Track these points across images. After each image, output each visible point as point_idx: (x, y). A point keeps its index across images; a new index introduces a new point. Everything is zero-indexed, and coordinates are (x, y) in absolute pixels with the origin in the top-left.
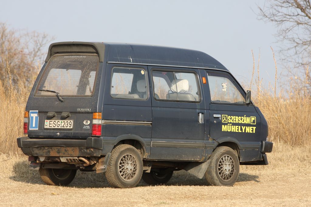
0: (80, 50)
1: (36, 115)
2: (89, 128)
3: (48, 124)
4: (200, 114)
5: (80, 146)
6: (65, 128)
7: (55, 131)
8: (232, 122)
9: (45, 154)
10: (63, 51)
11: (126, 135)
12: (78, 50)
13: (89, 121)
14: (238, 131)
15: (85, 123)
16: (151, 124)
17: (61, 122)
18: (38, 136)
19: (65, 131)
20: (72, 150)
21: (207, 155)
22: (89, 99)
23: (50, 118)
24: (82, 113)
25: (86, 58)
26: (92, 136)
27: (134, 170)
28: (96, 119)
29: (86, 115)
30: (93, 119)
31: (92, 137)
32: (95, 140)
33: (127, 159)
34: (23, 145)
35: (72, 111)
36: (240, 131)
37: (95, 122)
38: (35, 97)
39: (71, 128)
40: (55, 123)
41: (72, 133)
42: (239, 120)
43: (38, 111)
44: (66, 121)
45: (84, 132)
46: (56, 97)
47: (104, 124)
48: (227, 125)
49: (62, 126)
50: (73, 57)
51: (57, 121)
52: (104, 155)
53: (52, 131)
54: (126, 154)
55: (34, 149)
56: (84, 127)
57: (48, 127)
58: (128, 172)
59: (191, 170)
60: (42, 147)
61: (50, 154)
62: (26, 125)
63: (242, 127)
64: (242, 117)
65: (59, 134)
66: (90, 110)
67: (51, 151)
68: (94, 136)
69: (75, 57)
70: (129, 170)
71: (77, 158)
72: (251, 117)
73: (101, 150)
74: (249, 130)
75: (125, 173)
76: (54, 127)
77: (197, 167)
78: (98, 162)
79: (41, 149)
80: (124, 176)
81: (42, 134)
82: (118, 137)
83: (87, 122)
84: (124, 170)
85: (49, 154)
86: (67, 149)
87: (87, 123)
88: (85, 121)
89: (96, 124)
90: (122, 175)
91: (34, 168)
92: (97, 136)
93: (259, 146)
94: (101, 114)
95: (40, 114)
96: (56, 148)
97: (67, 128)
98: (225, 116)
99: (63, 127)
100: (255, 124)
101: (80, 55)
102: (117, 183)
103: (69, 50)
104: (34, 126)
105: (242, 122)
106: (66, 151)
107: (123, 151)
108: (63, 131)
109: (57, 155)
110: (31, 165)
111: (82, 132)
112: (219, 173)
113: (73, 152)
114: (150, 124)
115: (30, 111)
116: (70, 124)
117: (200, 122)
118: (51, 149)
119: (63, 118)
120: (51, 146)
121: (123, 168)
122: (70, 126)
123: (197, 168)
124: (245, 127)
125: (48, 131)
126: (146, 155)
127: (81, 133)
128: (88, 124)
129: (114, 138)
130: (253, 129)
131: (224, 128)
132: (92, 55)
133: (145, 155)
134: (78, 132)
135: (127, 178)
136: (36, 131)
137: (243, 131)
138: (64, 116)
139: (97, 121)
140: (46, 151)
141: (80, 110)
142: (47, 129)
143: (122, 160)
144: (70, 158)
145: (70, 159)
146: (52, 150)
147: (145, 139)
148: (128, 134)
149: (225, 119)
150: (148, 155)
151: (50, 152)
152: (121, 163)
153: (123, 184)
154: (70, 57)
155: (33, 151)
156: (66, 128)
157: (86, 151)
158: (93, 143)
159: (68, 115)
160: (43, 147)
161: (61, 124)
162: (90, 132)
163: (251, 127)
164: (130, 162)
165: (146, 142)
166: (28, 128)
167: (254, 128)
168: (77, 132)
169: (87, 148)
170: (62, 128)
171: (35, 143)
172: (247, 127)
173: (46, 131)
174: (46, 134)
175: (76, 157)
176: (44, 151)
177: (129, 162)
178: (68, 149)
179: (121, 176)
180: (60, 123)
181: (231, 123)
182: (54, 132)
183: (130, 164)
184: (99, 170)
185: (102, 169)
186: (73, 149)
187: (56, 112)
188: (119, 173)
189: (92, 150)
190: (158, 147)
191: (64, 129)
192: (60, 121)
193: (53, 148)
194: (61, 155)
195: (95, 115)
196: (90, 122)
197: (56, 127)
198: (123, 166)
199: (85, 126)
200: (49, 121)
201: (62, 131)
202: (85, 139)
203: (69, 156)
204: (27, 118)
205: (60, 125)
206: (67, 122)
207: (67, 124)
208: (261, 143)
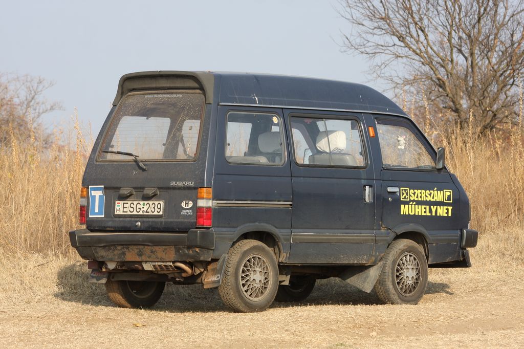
0: (172, 85)
1: (100, 193)
2: (191, 214)
3: (121, 208)
4: (367, 188)
5: (176, 244)
6: (151, 213)
7: (133, 219)
8: (416, 199)
9: (116, 257)
10: (144, 86)
11: (251, 224)
12: (168, 85)
13: (191, 202)
14: (425, 214)
15: (183, 205)
16: (291, 205)
17: (144, 204)
18: (104, 227)
19: (150, 220)
20: (163, 251)
21: (378, 254)
22: (191, 166)
23: (123, 198)
24: (179, 188)
25: (182, 98)
26: (197, 226)
27: (265, 281)
28: (203, 198)
29: (186, 192)
30: (198, 198)
31: (197, 228)
32: (202, 233)
33: (254, 264)
34: (80, 242)
35: (161, 186)
36: (428, 214)
37: (202, 203)
38: (97, 163)
39: (161, 213)
40: (132, 205)
41: (161, 222)
42: (426, 196)
43: (103, 186)
44: (151, 203)
45: (182, 220)
46: (134, 163)
47: (217, 207)
48: (409, 205)
50: (159, 96)
51: (135, 203)
52: (217, 258)
53: (128, 219)
54: (252, 257)
55: (99, 250)
56: (183, 213)
57: (121, 213)
58: (255, 285)
59: (351, 278)
60: (112, 245)
61: (126, 257)
62: (84, 211)
63: (432, 207)
64: (432, 191)
65: (139, 224)
66: (191, 183)
67: (127, 253)
69: (164, 96)
70: (258, 282)
71: (171, 264)
72: (445, 190)
73: (211, 250)
74: (442, 211)
75: (251, 287)
76: (131, 212)
77: (361, 273)
78: (206, 269)
79: (110, 249)
80: (249, 293)
81: (110, 224)
82: (238, 228)
83: (188, 204)
84: (249, 283)
85: (124, 257)
86: (154, 250)
87: (186, 205)
88: (185, 202)
89: (204, 208)
90: (246, 291)
91: (98, 280)
92: (205, 226)
93: (456, 238)
94: (211, 190)
95: (107, 191)
96: (136, 247)
97: (154, 214)
98: (405, 190)
99: (146, 212)
100: (451, 202)
101: (172, 93)
102: (239, 305)
103: (154, 85)
104: (97, 210)
105: (432, 200)
106: (152, 252)
107: (247, 250)
108: (147, 220)
109: (138, 259)
110: (92, 275)
111: (180, 220)
112: (397, 282)
113: (164, 253)
114: (289, 206)
115: (90, 187)
116: (159, 207)
117: (367, 200)
118: (128, 248)
119: (146, 198)
120: (127, 244)
121: (248, 278)
122: (159, 210)
123: (363, 275)
124: (435, 207)
125: (121, 219)
126: (284, 257)
127: (177, 222)
128: (190, 206)
129: (233, 230)
130: (447, 209)
131: (405, 210)
132: (192, 93)
133: (281, 257)
134: (172, 220)
135: (254, 295)
136: (100, 219)
137: (434, 214)
139: (205, 202)
140: (120, 252)
141: (176, 183)
142: (120, 216)
143: (245, 266)
144: (160, 264)
145: (159, 266)
146: (129, 250)
147: (282, 231)
148: (255, 222)
149: (405, 194)
150: (287, 256)
151: (125, 254)
152: (243, 272)
153: (248, 306)
154: (155, 96)
155: (97, 252)
156: (152, 214)
157: (186, 251)
158: (198, 238)
159: (155, 192)
160: (114, 245)
161: (143, 208)
162: (192, 221)
163: (445, 207)
164: (258, 269)
165: (283, 235)
166: (88, 215)
167: (450, 208)
168: (169, 220)
169: (189, 248)
170: (145, 213)
171: (99, 240)
172: (438, 207)
173: (117, 219)
174: (118, 223)
175: (170, 262)
176: (115, 253)
177: (256, 269)
178: (157, 248)
179: (245, 293)
180: (141, 206)
181: (414, 201)
182: (131, 221)
183: (258, 273)
184: (208, 283)
185: (214, 282)
186: (166, 249)
187: (135, 188)
188: (242, 287)
189: (197, 250)
190: (302, 242)
191: (147, 215)
192: (142, 203)
193: (131, 247)
194: (144, 258)
195: (201, 193)
196: (192, 204)
197: (135, 213)
198: (247, 276)
199: (183, 211)
200: (122, 202)
201: (145, 219)
202: (186, 232)
203: (158, 260)
204: (84, 197)
205: (142, 210)
206: (154, 203)
207: (154, 208)
208: (459, 233)
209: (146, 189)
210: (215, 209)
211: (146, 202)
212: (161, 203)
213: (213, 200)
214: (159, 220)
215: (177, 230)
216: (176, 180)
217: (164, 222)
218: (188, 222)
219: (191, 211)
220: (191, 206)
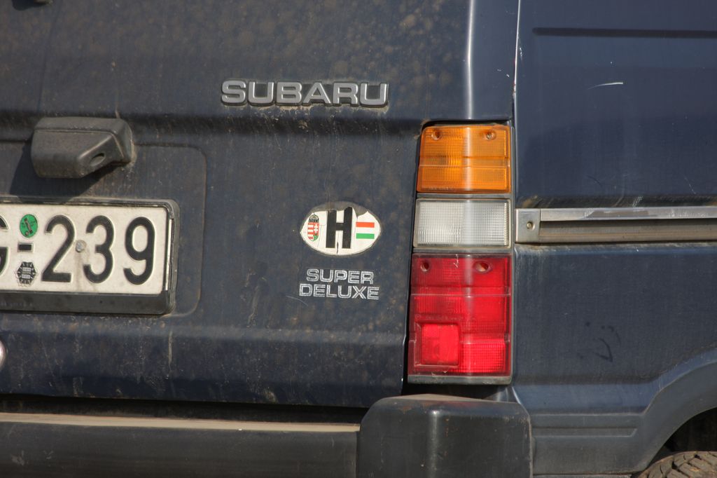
2: (373, 293)
6: (79, 285)
13: (368, 217)
15: (314, 233)
17: (28, 226)
19: (75, 326)
24: (286, 126)
28: (455, 194)
29: (336, 149)
30: (416, 194)
31: (410, 389)
41: (157, 347)
44: (80, 215)
45: (308, 334)
47: (539, 251)
49: (40, 267)
56: (315, 285)
66: (374, 92)
68: (436, 379)
82: (661, 385)
83: (346, 227)
88: (322, 216)
89: (462, 256)
92: (470, 379)
94: (503, 136)
97: (104, 287)
99: (48, 275)
108: (56, 326)
111: (287, 334)
122: (138, 267)
127: (268, 346)
128: (360, 245)
134: (234, 332)
138: (73, 163)
141: (261, 91)
156: (88, 287)
161: (25, 248)
162: (381, 340)
170: (38, 285)
196: (376, 231)
199: (315, 273)
201: (37, 324)
206: (102, 221)
209: (47, 122)
210: (530, 264)
211: (43, 213)
212: (157, 217)
213: (518, 204)
214: (143, 328)
215: (271, 396)
216: (265, 71)
217: (178, 341)
218: (347, 347)
219: (367, 276)
220: (367, 244)
